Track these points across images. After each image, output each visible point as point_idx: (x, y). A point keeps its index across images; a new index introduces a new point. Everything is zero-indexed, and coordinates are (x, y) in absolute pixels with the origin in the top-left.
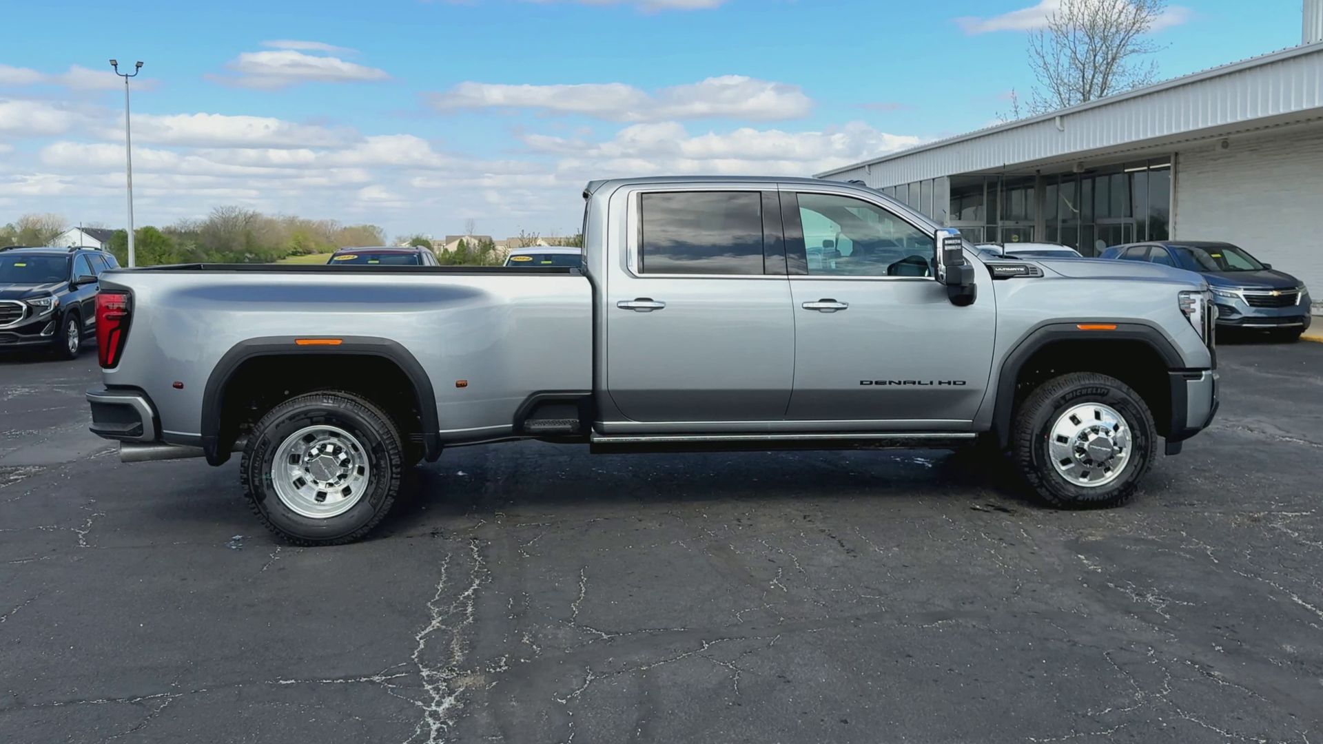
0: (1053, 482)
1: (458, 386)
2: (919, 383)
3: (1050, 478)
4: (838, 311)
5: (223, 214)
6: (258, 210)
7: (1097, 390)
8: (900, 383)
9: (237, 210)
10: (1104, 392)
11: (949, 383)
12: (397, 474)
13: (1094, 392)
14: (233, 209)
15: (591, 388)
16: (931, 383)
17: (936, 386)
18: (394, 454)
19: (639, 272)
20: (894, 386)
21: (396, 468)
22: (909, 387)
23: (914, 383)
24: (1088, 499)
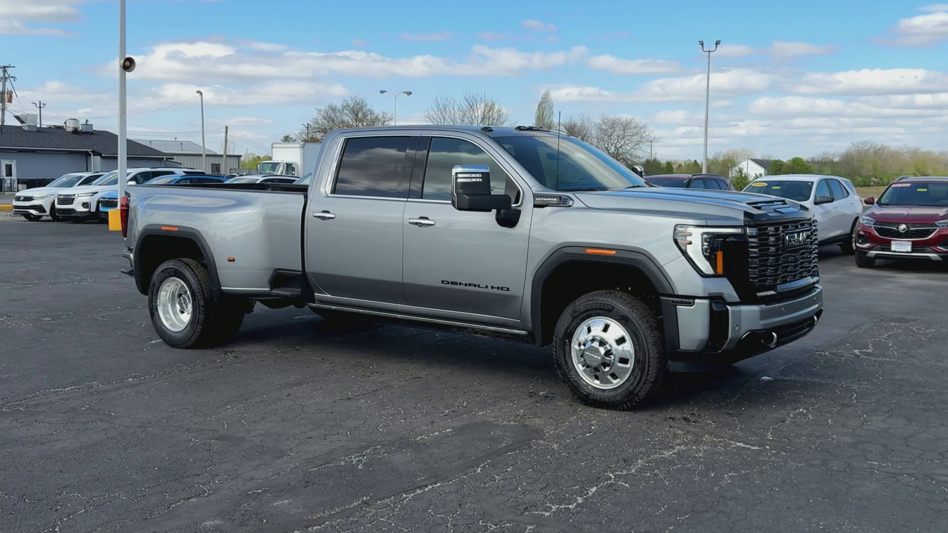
0: (572, 379)
1: (229, 260)
2: (479, 286)
3: (570, 376)
4: (429, 226)
5: (858, 147)
6: (886, 144)
7: (604, 306)
8: (466, 285)
9: (869, 144)
10: (609, 308)
11: (498, 288)
12: (202, 311)
13: (602, 307)
14: (865, 143)
15: (301, 270)
16: (487, 287)
17: (489, 290)
18: (201, 299)
19: (331, 193)
20: (462, 287)
21: (202, 307)
22: (472, 288)
23: (475, 286)
24: (597, 399)
